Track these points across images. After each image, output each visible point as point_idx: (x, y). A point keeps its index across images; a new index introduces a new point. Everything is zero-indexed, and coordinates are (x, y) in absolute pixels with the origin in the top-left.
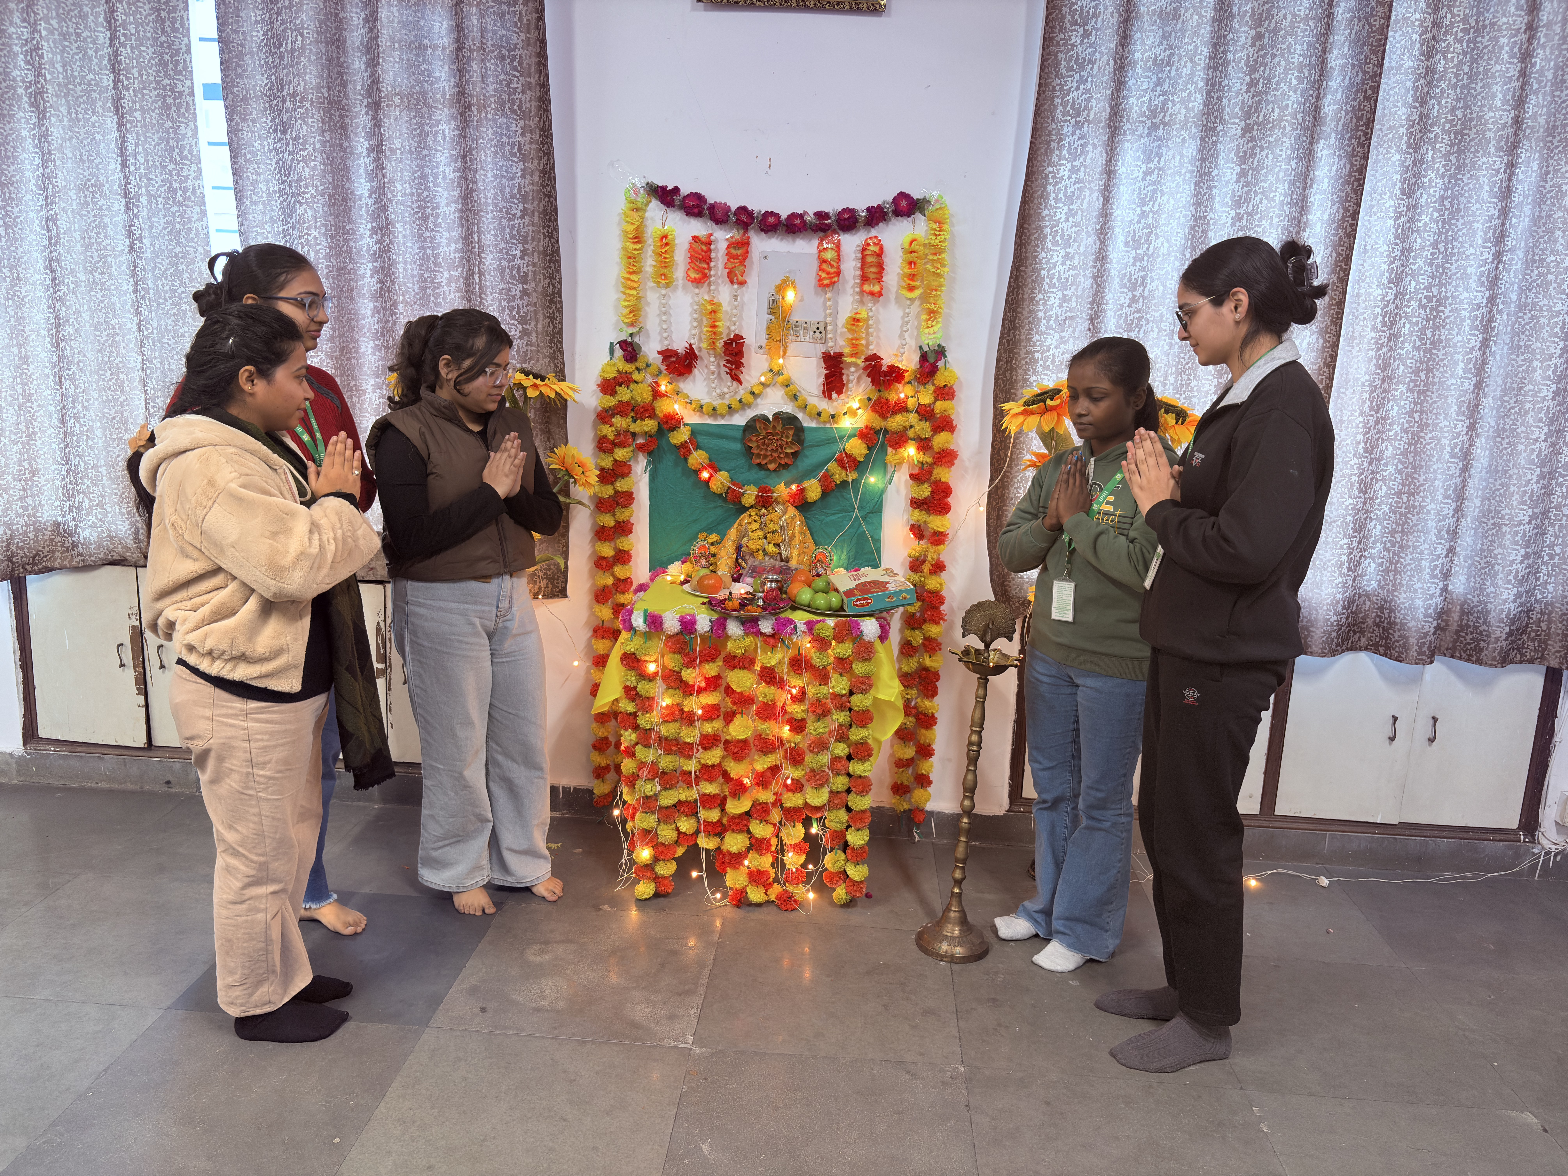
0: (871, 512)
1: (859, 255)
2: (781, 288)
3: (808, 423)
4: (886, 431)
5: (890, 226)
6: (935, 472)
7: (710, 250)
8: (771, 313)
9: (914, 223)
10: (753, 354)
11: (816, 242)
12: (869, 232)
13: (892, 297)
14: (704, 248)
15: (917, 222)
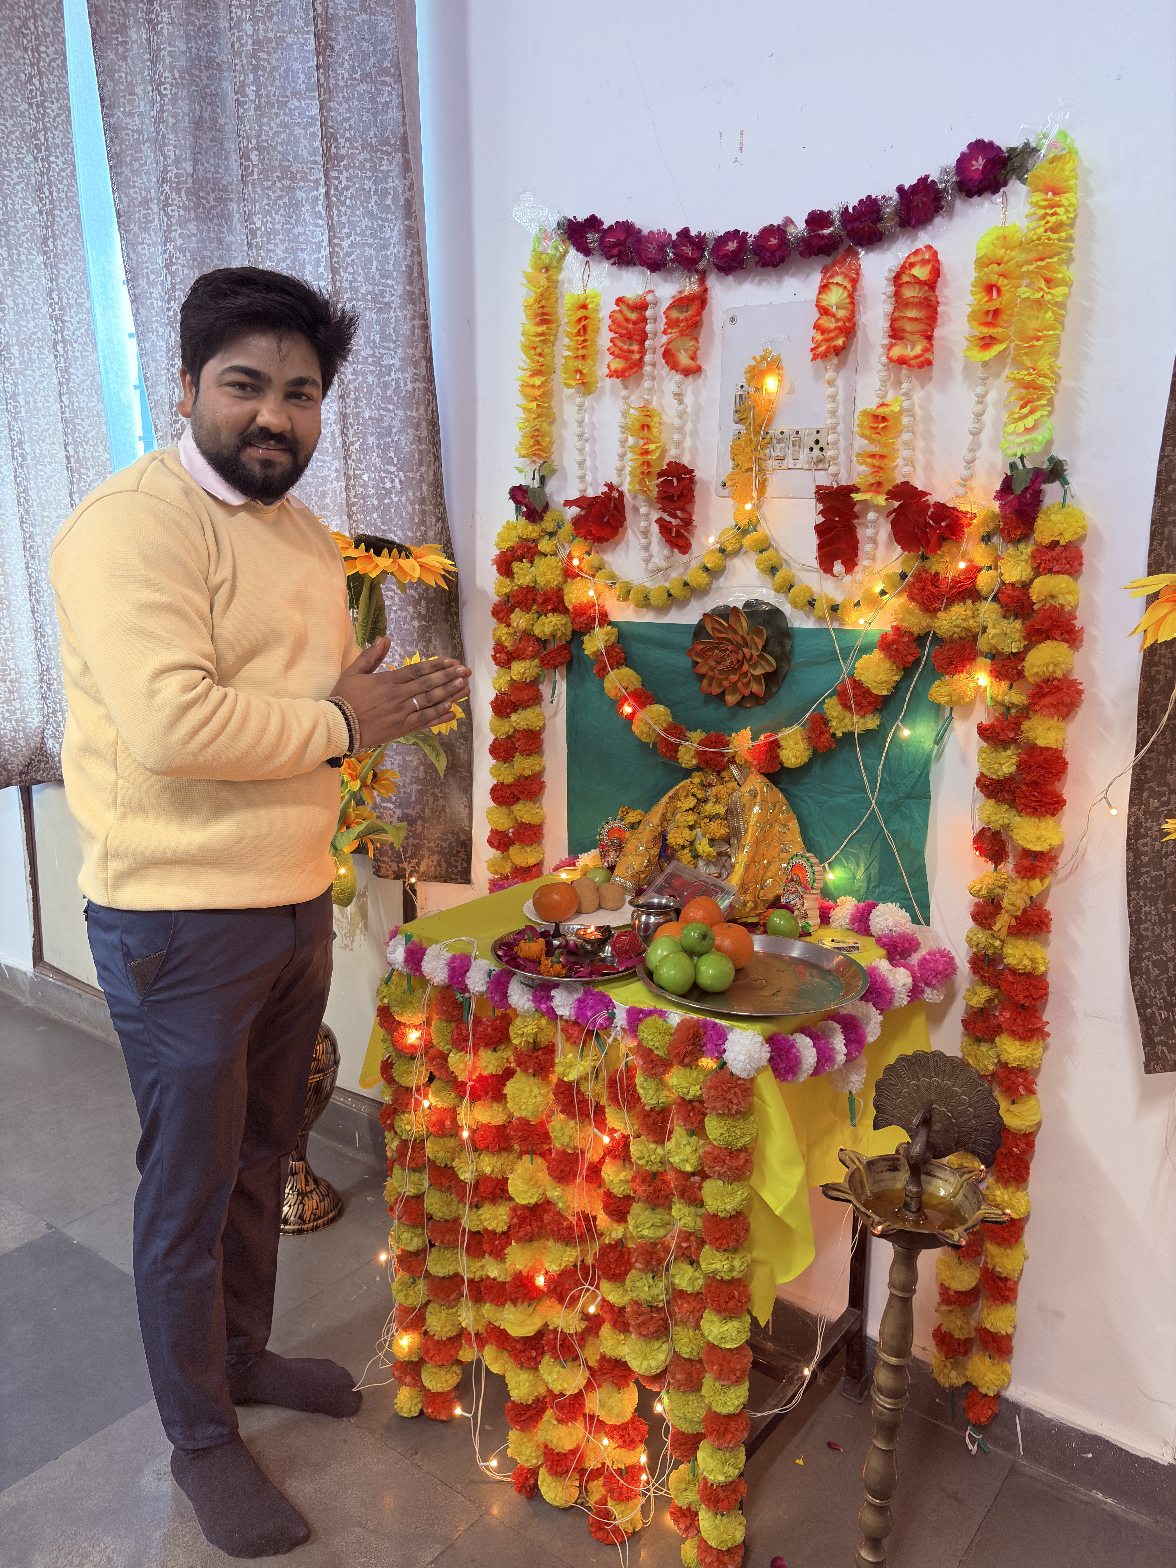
0: (908, 796)
1: (891, 289)
2: (755, 374)
3: (799, 621)
4: (937, 639)
5: (957, 220)
6: (1026, 725)
7: (644, 320)
8: (740, 421)
9: (1005, 203)
10: (714, 498)
11: (816, 278)
12: (915, 239)
13: (958, 367)
14: (633, 316)
15: (1011, 198)
